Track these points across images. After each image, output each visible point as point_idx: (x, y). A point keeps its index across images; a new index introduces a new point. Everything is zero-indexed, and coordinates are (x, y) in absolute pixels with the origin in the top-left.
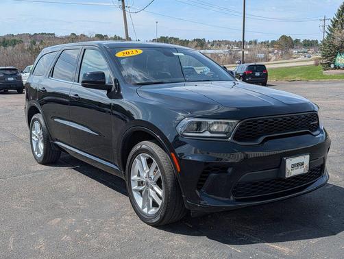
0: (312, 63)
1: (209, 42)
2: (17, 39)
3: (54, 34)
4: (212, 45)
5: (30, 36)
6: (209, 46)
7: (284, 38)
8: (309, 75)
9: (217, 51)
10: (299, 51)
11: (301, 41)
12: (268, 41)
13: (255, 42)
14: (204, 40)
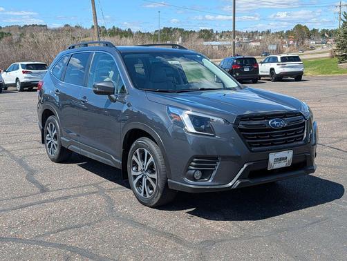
0: (328, 55)
1: (217, 34)
2: (4, 31)
3: (46, 26)
4: (221, 37)
5: (20, 28)
6: (218, 37)
7: (299, 27)
8: (323, 68)
9: (225, 43)
10: (317, 42)
11: (319, 31)
12: (283, 32)
13: (268, 32)
14: (212, 30)
